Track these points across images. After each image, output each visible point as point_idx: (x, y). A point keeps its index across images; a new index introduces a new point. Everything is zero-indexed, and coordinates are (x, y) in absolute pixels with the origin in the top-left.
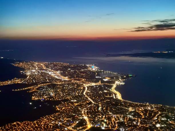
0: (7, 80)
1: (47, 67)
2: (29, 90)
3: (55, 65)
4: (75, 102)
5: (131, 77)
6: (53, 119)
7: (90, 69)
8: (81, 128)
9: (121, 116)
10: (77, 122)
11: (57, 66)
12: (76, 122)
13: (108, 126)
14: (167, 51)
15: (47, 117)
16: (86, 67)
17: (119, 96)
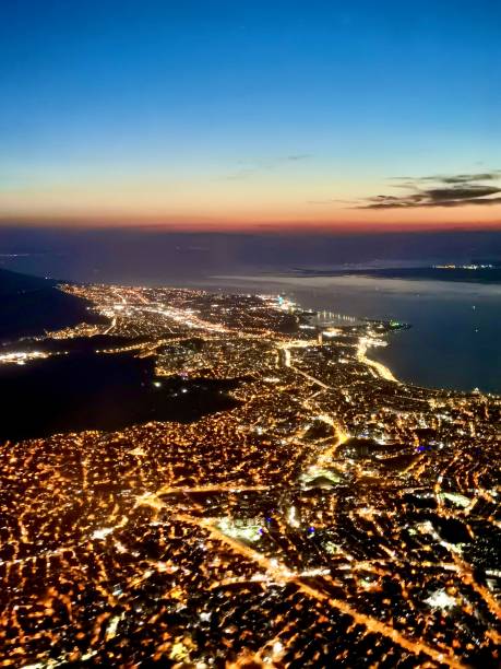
0: (64, 329)
1: (151, 299)
2: (138, 352)
3: (171, 296)
4: (278, 384)
5: (397, 327)
6: (239, 420)
7: (274, 306)
8: (322, 440)
9: (419, 417)
10: (307, 428)
11: (175, 296)
12: (303, 427)
13: (393, 437)
14: (474, 263)
15: (218, 416)
16: (259, 302)
17: (386, 374)
